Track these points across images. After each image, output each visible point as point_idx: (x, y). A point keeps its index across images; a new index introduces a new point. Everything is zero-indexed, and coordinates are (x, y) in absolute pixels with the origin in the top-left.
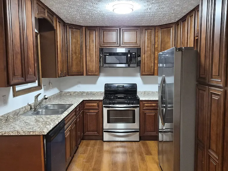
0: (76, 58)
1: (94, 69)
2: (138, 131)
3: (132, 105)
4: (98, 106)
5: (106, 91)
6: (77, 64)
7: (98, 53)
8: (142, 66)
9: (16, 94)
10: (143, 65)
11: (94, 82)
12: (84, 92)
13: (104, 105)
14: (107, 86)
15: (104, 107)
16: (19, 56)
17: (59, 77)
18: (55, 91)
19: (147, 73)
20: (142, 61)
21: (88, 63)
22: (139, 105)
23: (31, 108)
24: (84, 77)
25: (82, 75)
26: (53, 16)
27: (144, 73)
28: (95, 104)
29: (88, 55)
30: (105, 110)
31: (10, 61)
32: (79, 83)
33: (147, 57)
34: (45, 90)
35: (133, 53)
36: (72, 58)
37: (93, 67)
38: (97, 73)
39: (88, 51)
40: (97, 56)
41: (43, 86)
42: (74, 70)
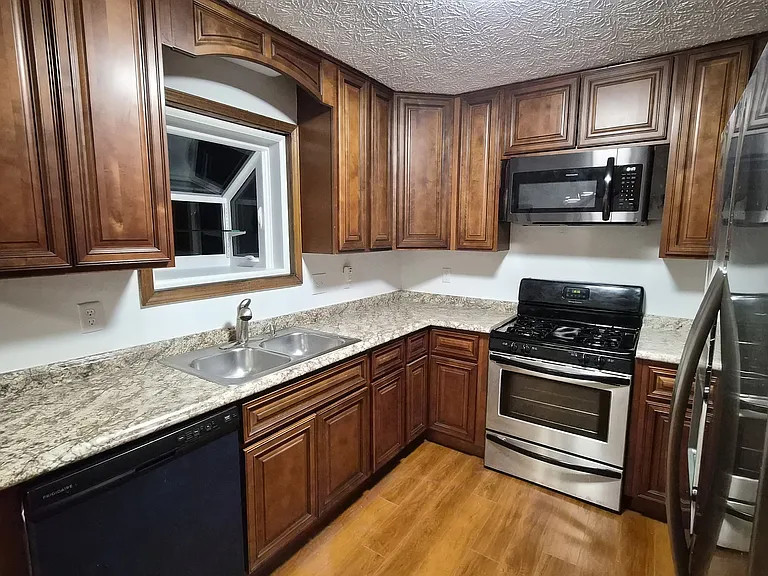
0: (425, 197)
1: (481, 232)
2: (615, 475)
3: (597, 373)
4: (475, 351)
5: (521, 302)
7: (496, 176)
8: (671, 217)
10: (676, 215)
12: (457, 299)
13: (491, 353)
14: (529, 287)
15: (493, 358)
17: (341, 252)
19: (689, 249)
20: (673, 199)
21: (462, 211)
22: (628, 377)
24: (454, 256)
25: (446, 247)
26: (318, 64)
27: (674, 249)
28: (465, 344)
29: (463, 185)
30: (496, 371)
33: (698, 181)
34: (316, 286)
35: (628, 169)
37: (477, 223)
38: (489, 244)
39: (464, 172)
40: (492, 188)
41: (313, 274)
42: (417, 232)
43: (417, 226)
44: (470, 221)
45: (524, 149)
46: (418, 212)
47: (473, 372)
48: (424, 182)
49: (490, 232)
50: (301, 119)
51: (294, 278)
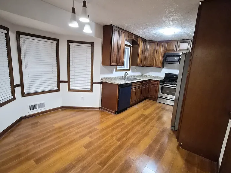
0: (150, 58)
1: (159, 64)
4: (157, 83)
5: (165, 77)
6: (150, 61)
7: (163, 55)
9: (116, 70)
11: (160, 72)
14: (166, 74)
15: (160, 84)
16: (116, 56)
17: (138, 66)
18: (139, 74)
21: (156, 61)
23: (123, 78)
24: (154, 68)
25: (153, 67)
26: (138, 38)
29: (157, 56)
30: (160, 86)
31: (112, 57)
32: (152, 71)
34: (132, 72)
36: (148, 57)
38: (160, 67)
39: (157, 54)
40: (162, 57)
41: (131, 70)
42: (148, 64)
43: (148, 63)
44: (157, 62)
45: (168, 51)
46: (149, 60)
47: (156, 87)
48: (150, 55)
49: (161, 65)
50: (133, 45)
51: (129, 70)
